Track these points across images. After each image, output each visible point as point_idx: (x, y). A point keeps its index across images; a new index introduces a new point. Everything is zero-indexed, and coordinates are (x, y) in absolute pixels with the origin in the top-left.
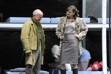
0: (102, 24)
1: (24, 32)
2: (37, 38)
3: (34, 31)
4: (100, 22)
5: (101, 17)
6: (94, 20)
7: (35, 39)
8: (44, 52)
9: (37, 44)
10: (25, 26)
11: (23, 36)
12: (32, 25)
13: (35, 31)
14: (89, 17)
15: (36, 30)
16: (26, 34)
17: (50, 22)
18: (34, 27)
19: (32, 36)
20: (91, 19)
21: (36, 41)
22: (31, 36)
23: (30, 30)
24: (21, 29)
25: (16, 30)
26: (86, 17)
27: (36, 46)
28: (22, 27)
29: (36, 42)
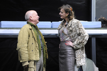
1: (21, 39)
2: (38, 46)
3: (33, 37)
6: (106, 24)
7: (37, 47)
8: (45, 62)
9: (39, 53)
10: (21, 32)
11: (20, 44)
12: (31, 29)
16: (24, 42)
17: (52, 27)
18: (33, 32)
19: (33, 44)
20: (102, 23)
21: (37, 49)
22: (30, 43)
23: (29, 36)
24: (18, 36)
25: (9, 37)
26: (96, 21)
27: (39, 55)
28: (18, 33)
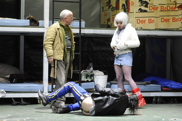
0: (44, 27)
4: (42, 25)
5: (43, 19)
6: (34, 23)
7: (62, 47)
12: (58, 29)
13: (62, 37)
14: (28, 19)
15: (63, 35)
19: (58, 43)
20: (30, 22)
26: (25, 19)
29: (63, 51)
